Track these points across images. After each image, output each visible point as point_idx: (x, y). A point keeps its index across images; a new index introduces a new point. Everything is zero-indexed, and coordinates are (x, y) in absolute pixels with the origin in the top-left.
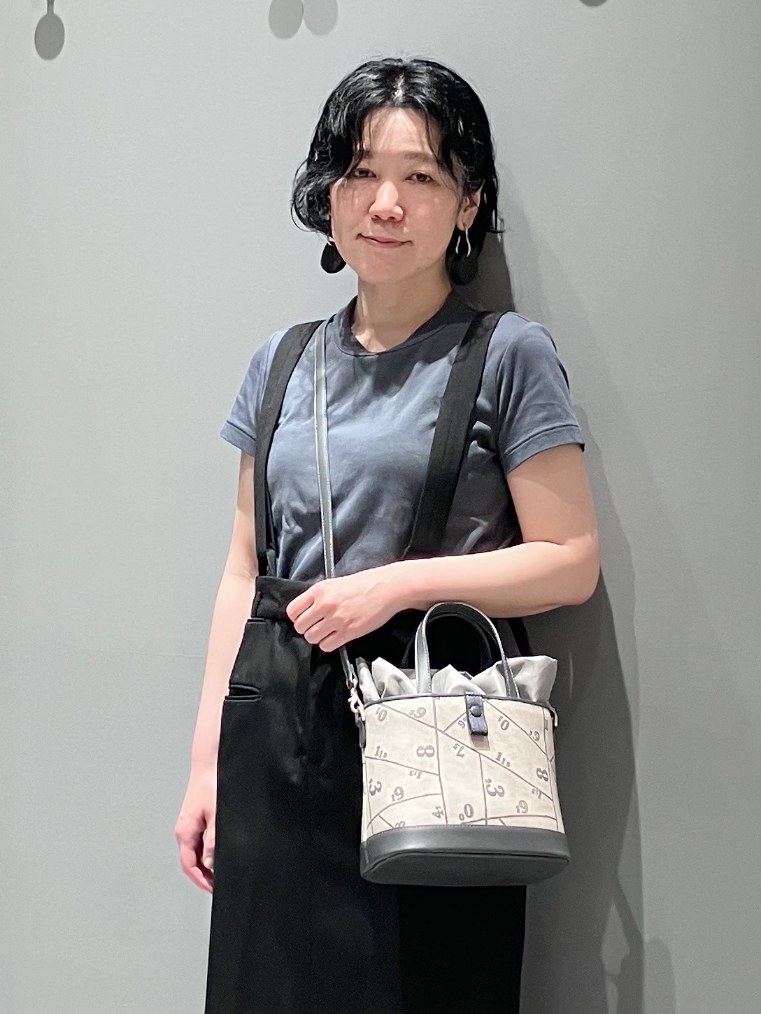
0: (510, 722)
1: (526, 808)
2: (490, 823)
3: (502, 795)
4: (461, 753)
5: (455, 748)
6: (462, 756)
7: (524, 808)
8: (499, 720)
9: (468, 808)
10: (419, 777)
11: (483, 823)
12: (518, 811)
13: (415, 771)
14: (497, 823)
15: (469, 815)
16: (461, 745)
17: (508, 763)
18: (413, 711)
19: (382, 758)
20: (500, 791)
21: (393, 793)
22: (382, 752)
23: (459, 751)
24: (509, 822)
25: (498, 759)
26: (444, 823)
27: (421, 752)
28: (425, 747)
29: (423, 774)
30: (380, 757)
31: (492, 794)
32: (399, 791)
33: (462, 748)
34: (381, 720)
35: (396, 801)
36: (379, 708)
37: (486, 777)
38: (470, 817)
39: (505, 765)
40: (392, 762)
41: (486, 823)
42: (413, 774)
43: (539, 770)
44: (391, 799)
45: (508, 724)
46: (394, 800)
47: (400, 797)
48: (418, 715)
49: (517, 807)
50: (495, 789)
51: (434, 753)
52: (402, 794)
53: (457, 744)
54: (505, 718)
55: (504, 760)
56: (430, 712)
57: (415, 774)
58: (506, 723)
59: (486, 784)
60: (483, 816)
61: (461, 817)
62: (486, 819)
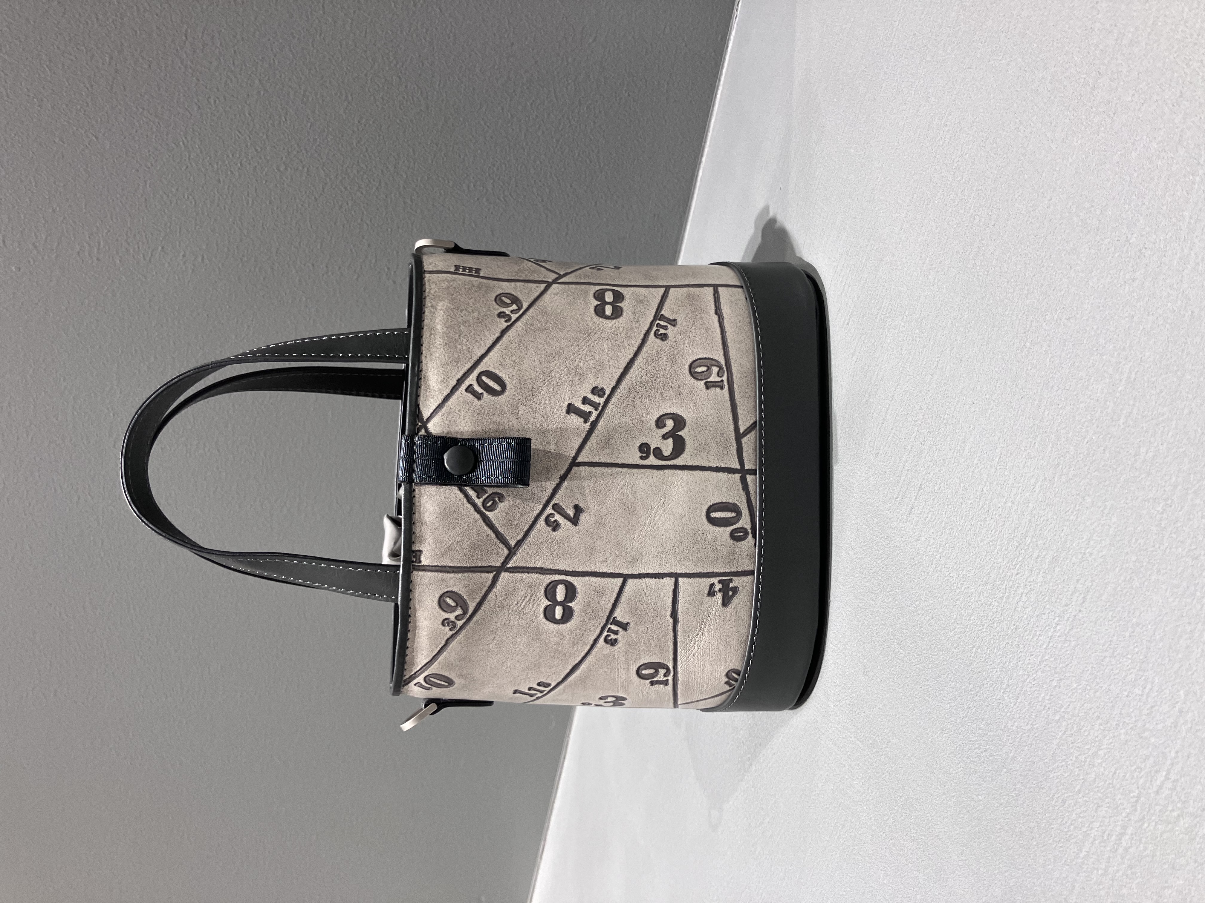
1: (707, 362)
2: (752, 461)
3: (679, 422)
4: (568, 512)
5: (556, 526)
6: (577, 510)
7: (708, 372)
8: (479, 396)
9: (715, 514)
10: (625, 625)
11: (753, 480)
12: (719, 386)
13: (605, 633)
14: (749, 442)
15: (732, 515)
16: (550, 510)
17: (595, 391)
18: (446, 620)
20: (670, 423)
23: (565, 514)
24: (749, 412)
25: (584, 415)
28: (547, 601)
31: (680, 446)
33: (555, 507)
37: (633, 457)
38: (739, 513)
39: (601, 400)
41: (753, 472)
42: (612, 637)
48: (459, 610)
49: (708, 386)
50: (664, 438)
51: (564, 583)
53: (547, 519)
55: (586, 400)
56: (453, 581)
57: (615, 632)
58: (486, 378)
59: (652, 460)
60: (737, 476)
61: (737, 536)
62: (743, 472)
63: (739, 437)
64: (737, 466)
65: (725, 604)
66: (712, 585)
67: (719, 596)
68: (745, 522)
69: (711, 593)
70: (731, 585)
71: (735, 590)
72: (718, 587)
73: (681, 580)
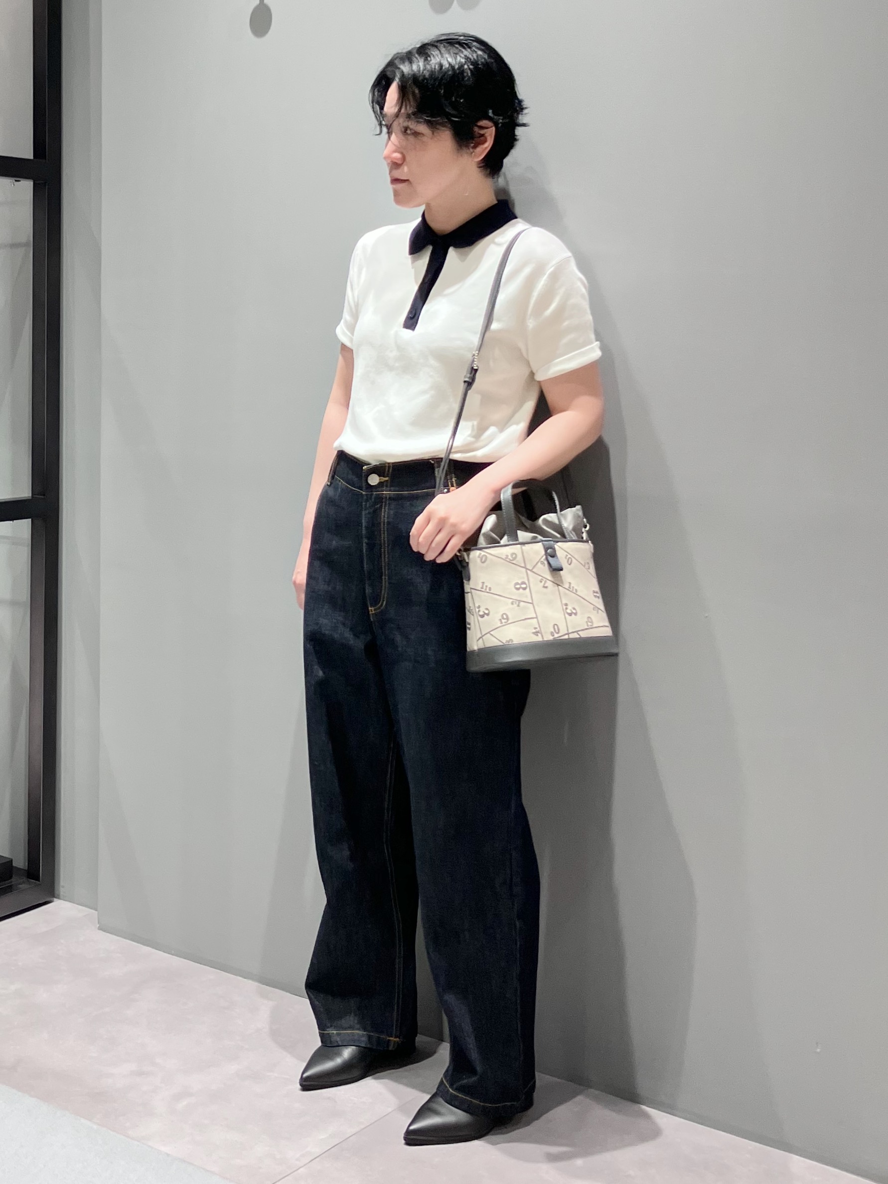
0: (573, 559)
1: (592, 622)
2: (572, 636)
3: (576, 614)
4: (546, 585)
5: (541, 582)
6: (546, 587)
7: (590, 622)
8: (566, 558)
9: (556, 627)
10: (518, 606)
11: (566, 637)
12: (588, 626)
13: (515, 601)
14: (575, 636)
15: (557, 631)
16: (545, 580)
17: (576, 590)
18: (507, 556)
19: (488, 590)
20: (574, 611)
21: (500, 618)
22: (486, 586)
23: (544, 584)
24: (584, 635)
25: (569, 587)
26: (541, 640)
27: (518, 586)
28: (520, 582)
29: (522, 604)
30: (486, 590)
31: (570, 615)
32: (505, 617)
33: (546, 581)
34: (483, 563)
35: (504, 624)
36: (480, 554)
37: (564, 602)
38: (558, 633)
39: (574, 591)
40: (496, 594)
41: (569, 636)
42: (514, 603)
43: (594, 592)
44: (499, 622)
45: (571, 561)
46: (502, 623)
47: (506, 621)
48: (511, 559)
49: (587, 622)
50: (571, 610)
51: (527, 587)
52: (507, 619)
53: (542, 579)
54: (569, 556)
55: (573, 587)
56: (520, 557)
57: (516, 604)
58: (570, 560)
59: (564, 607)
60: (566, 632)
61: (552, 634)
62: (568, 634)
63: (577, 632)
64: (570, 631)
65: (534, 633)
66: (536, 628)
67: (534, 631)
68: (556, 635)
69: (535, 628)
70: (539, 634)
71: (537, 635)
72: (537, 630)
73: (535, 620)
